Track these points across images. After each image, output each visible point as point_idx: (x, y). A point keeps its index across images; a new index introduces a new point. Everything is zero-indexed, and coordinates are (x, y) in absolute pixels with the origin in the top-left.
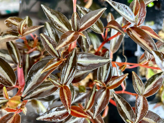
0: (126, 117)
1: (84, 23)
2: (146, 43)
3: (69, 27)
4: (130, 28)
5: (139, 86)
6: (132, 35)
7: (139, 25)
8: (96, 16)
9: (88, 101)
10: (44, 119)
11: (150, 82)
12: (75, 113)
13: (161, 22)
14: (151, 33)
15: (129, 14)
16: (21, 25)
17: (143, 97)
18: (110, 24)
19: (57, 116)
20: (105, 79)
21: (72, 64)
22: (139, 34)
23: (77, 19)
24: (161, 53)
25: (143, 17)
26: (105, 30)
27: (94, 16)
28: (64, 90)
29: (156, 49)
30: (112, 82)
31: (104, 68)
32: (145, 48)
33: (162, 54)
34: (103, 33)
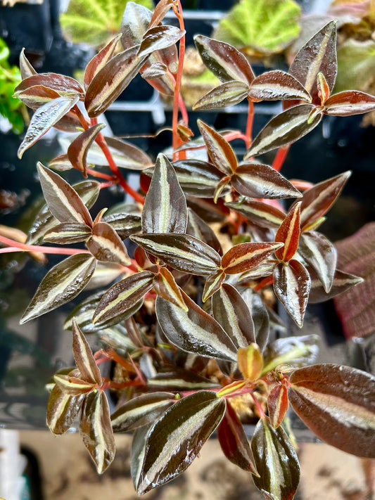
0: (302, 124)
1: (70, 214)
2: (123, 70)
3: (80, 261)
4: (89, 111)
5: (228, 93)
6: (103, 104)
7: (80, 90)
8: (55, 187)
9: (268, 223)
10: (301, 312)
11: (218, 69)
12: (290, 242)
13: (77, 53)
14: (99, 62)
15: (56, 108)
16: (69, 388)
17: (253, 84)
18: (77, 161)
19: (297, 286)
20: (213, 180)
21: (169, 245)
22: (102, 88)
23: (61, 231)
24: (144, 38)
25: (62, 81)
26: (91, 177)
27: (54, 191)
28: (231, 265)
29: (137, 48)
30: (219, 159)
31: (185, 182)
32: (134, 73)
33: (146, 35)
34: (99, 183)
